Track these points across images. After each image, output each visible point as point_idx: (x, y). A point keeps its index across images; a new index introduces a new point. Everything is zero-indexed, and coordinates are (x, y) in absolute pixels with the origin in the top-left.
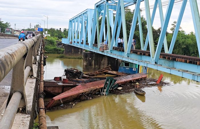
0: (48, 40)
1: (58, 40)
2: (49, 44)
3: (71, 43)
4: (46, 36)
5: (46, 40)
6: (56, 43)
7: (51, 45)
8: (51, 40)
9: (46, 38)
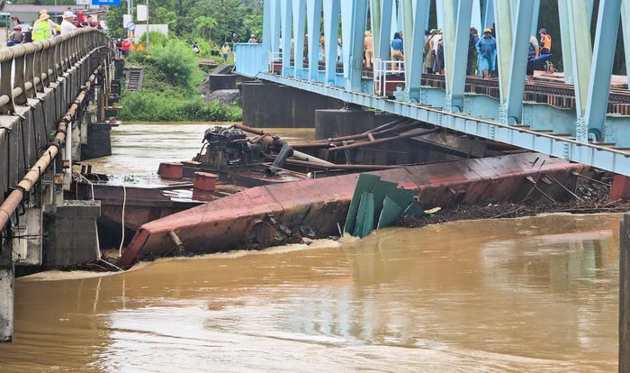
0: (152, 62)
1: (211, 60)
2: (161, 84)
3: (277, 69)
4: (144, 38)
5: (140, 60)
6: (199, 77)
7: (168, 88)
8: (166, 61)
9: (141, 48)
